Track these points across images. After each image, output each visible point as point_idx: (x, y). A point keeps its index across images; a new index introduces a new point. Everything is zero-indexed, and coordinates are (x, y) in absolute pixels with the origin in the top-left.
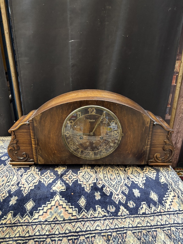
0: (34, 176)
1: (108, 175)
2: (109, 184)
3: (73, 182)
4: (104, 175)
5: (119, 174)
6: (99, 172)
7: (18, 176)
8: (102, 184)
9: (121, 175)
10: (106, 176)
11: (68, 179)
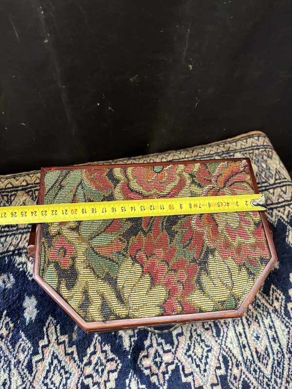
0: (63, 367)
1: (248, 338)
2: (257, 376)
3: (168, 381)
4: (240, 338)
5: (273, 330)
6: (225, 330)
7: (21, 370)
8: (242, 379)
9: (279, 335)
10: (245, 342)
11: (154, 368)
